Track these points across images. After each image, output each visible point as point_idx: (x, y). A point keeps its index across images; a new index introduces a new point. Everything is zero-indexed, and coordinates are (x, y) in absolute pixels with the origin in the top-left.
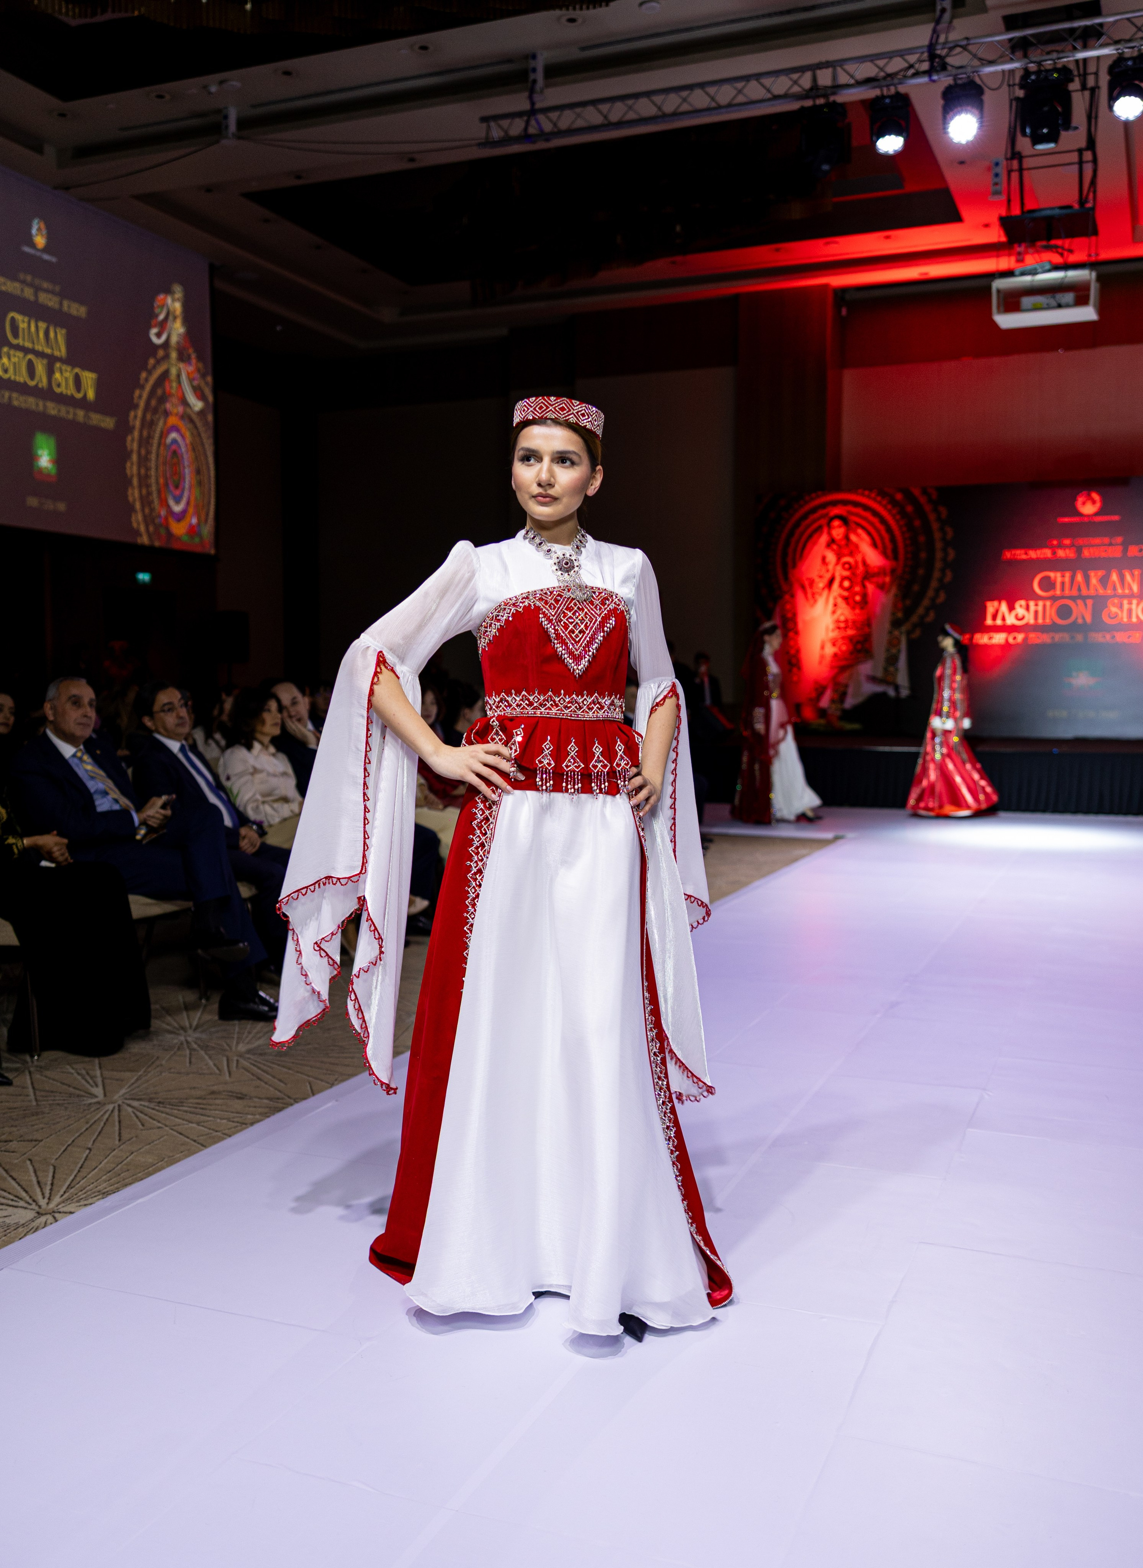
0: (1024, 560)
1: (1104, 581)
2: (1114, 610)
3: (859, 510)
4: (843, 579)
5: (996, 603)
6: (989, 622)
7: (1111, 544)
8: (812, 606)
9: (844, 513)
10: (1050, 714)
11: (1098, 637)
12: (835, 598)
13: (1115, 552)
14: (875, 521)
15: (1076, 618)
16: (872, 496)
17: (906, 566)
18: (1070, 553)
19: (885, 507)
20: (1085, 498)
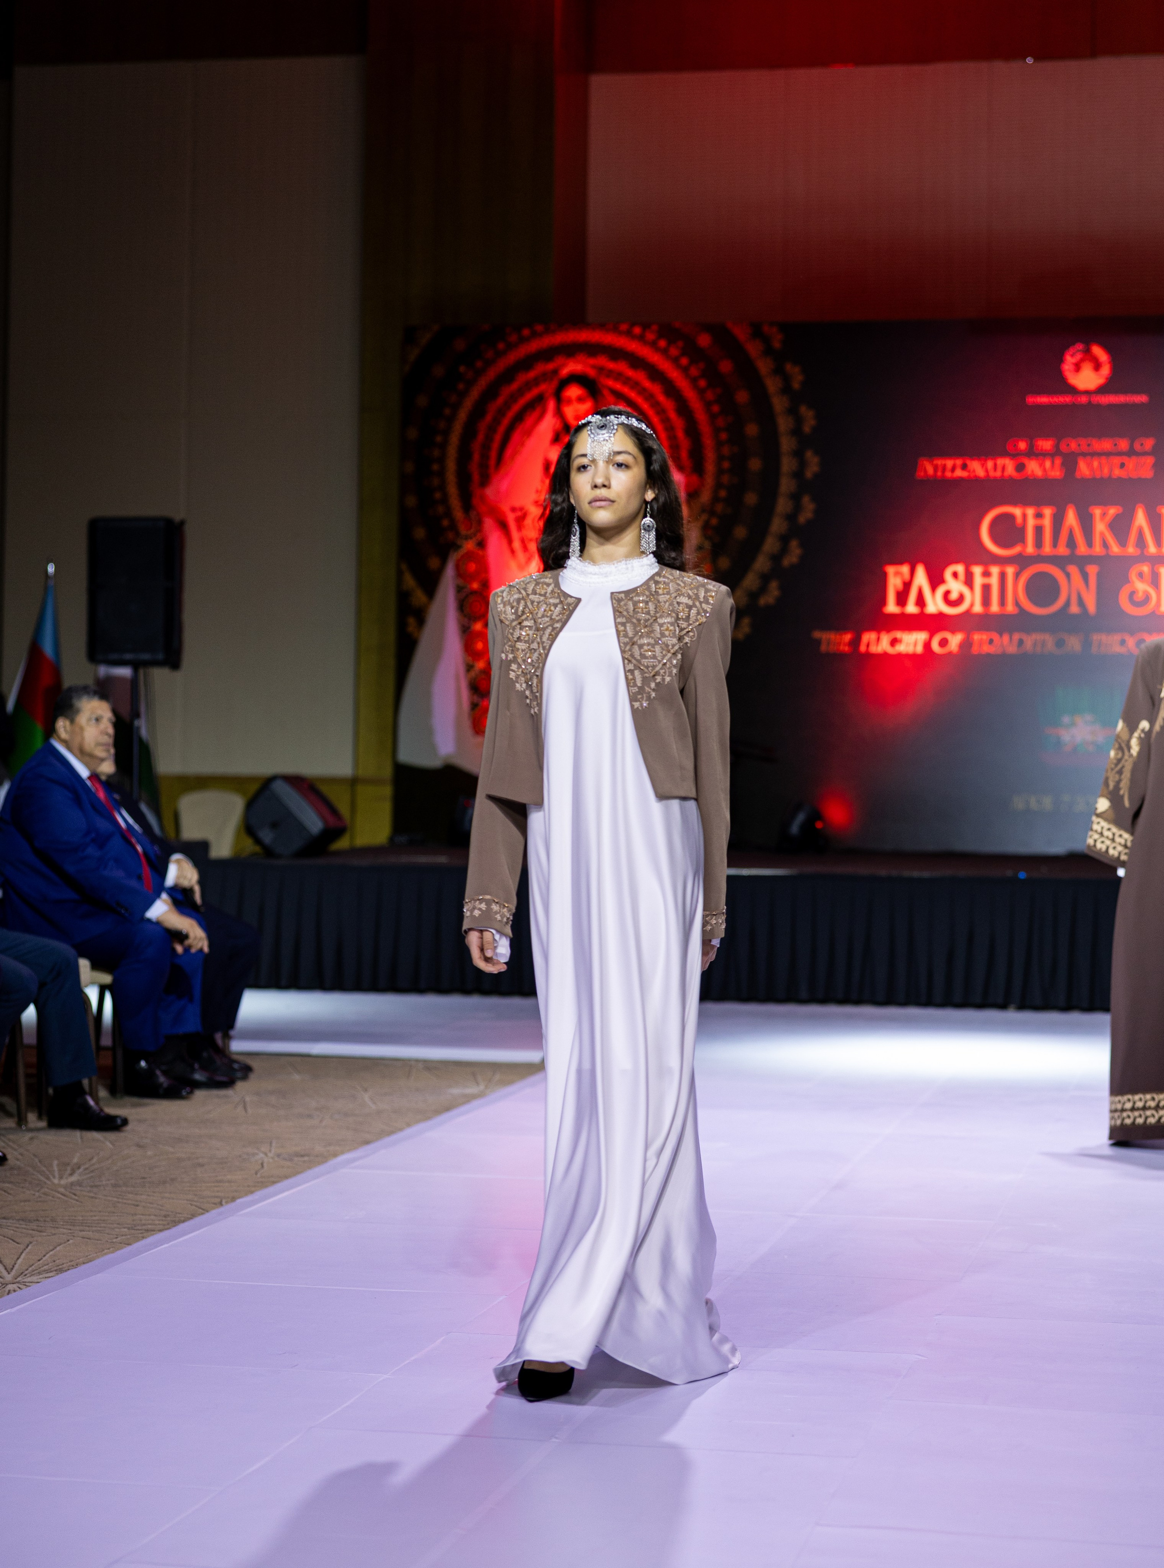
0: (960, 479)
1: (1120, 527)
2: (1141, 587)
3: (621, 367)
5: (905, 569)
6: (891, 607)
7: (1131, 453)
8: (522, 568)
9: (592, 373)
10: (1018, 803)
11: (1111, 644)
13: (1142, 468)
14: (656, 389)
15: (1068, 604)
16: (650, 336)
17: (718, 486)
18: (1052, 469)
19: (675, 361)
20: (1078, 357)
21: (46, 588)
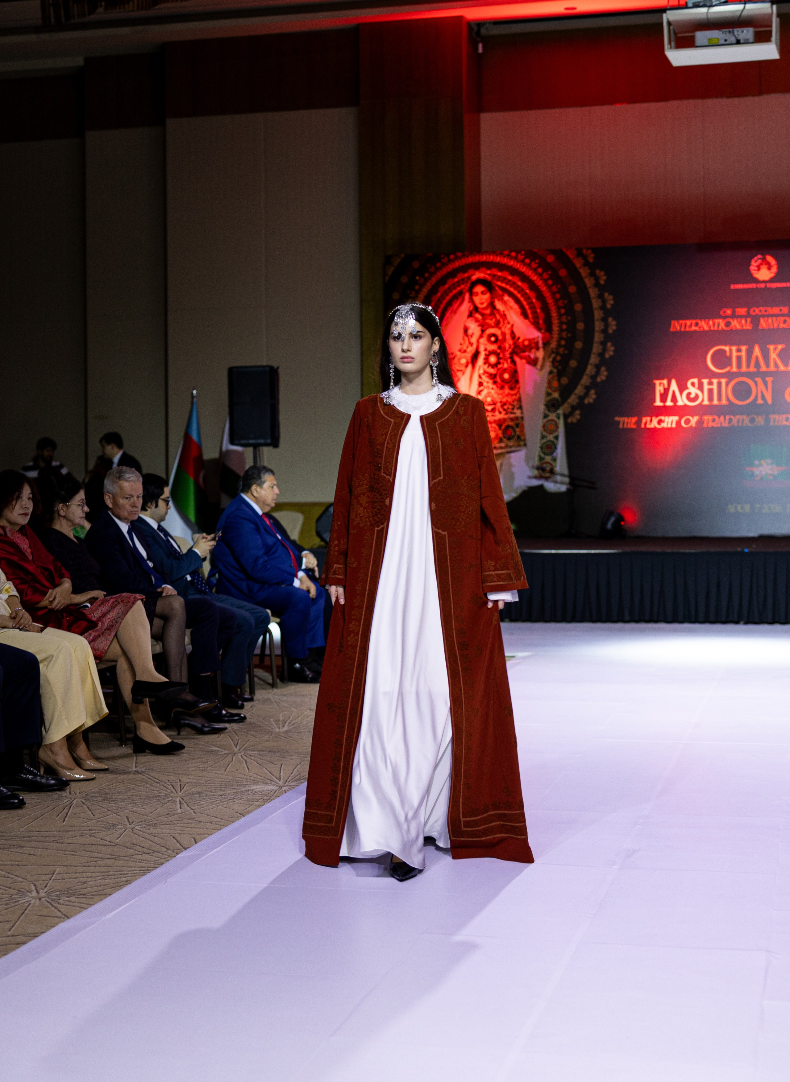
0: (695, 331)
1: (785, 356)
3: (505, 274)
4: (489, 353)
5: (665, 382)
6: (658, 403)
9: (489, 278)
10: (731, 509)
11: (781, 420)
12: (480, 377)
14: (525, 286)
15: (756, 398)
16: (521, 257)
17: (561, 338)
18: (746, 324)
19: (535, 270)
20: (760, 261)
21: (192, 403)
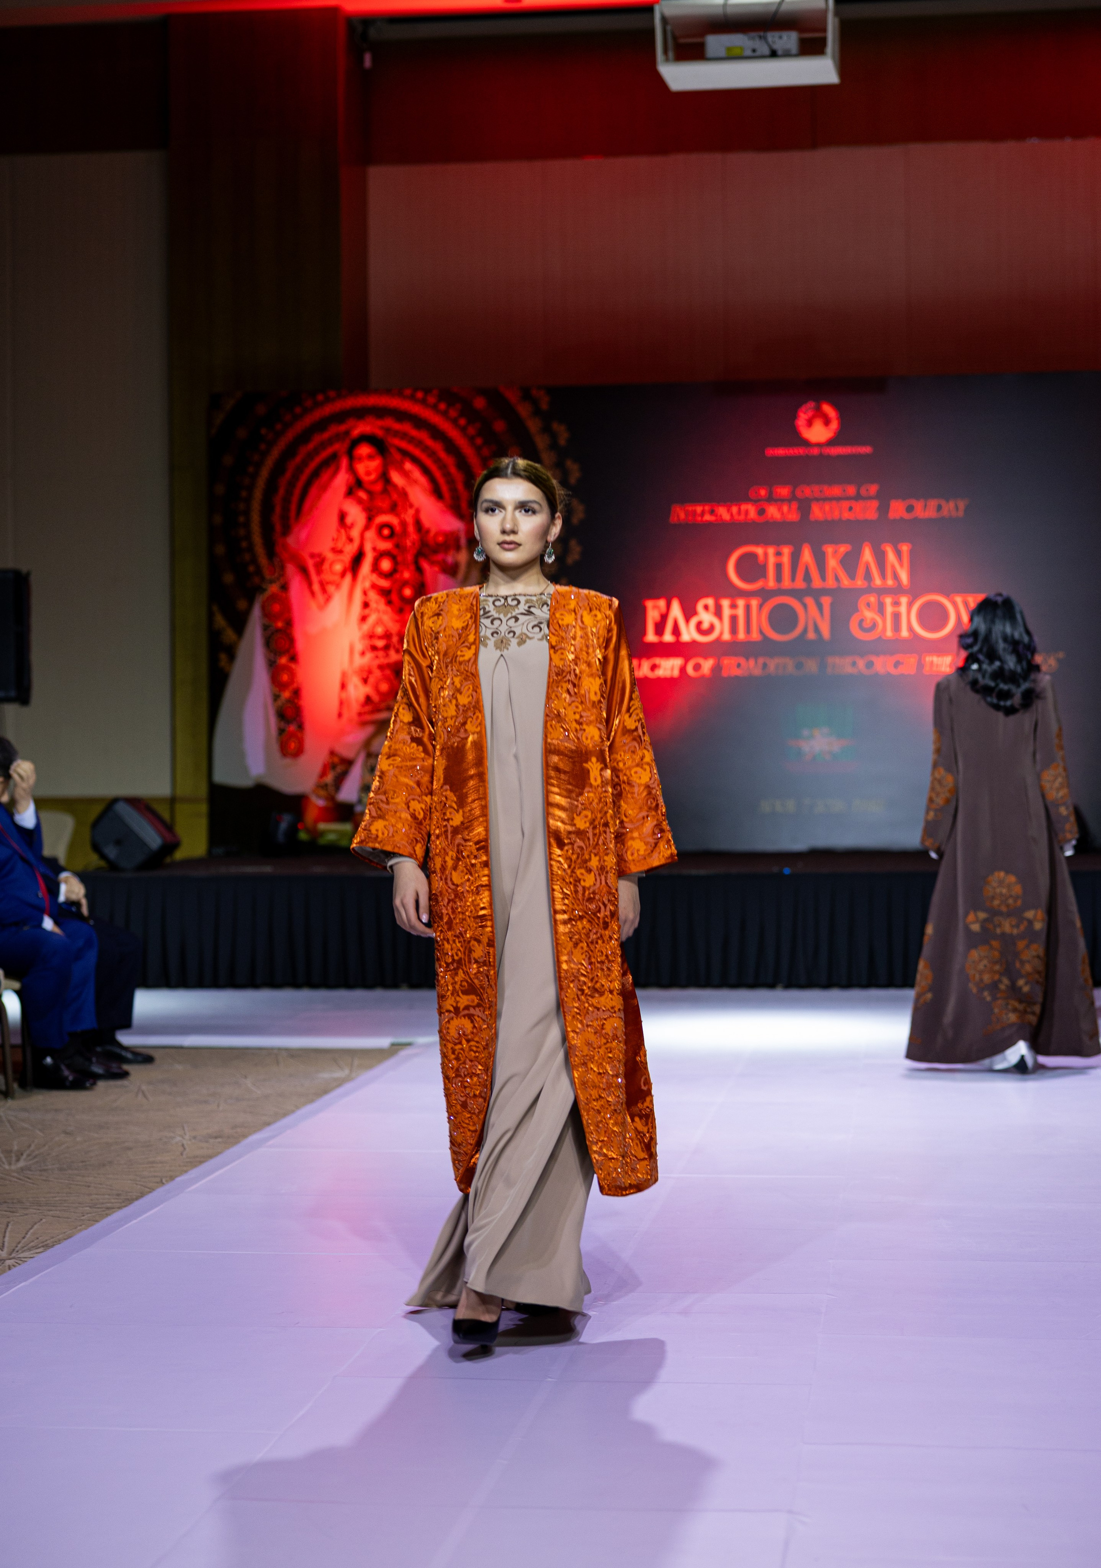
0: (709, 524)
1: (850, 563)
2: (869, 615)
3: (406, 427)
4: (380, 555)
5: (662, 603)
6: (651, 637)
7: (858, 497)
8: (322, 608)
9: (380, 433)
10: (765, 807)
11: (844, 665)
12: (365, 593)
13: (868, 511)
14: (437, 447)
15: (805, 631)
16: (431, 400)
18: (790, 513)
19: (455, 421)
20: (810, 414)
